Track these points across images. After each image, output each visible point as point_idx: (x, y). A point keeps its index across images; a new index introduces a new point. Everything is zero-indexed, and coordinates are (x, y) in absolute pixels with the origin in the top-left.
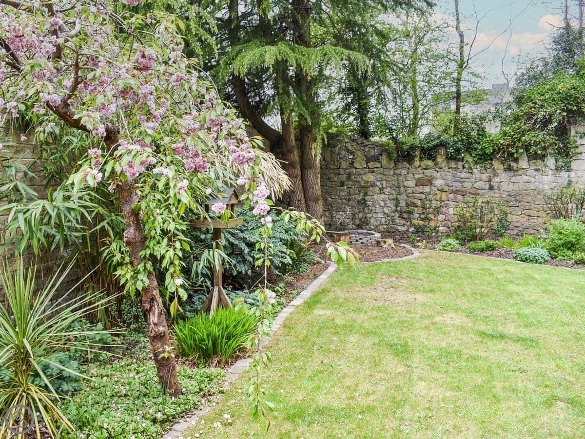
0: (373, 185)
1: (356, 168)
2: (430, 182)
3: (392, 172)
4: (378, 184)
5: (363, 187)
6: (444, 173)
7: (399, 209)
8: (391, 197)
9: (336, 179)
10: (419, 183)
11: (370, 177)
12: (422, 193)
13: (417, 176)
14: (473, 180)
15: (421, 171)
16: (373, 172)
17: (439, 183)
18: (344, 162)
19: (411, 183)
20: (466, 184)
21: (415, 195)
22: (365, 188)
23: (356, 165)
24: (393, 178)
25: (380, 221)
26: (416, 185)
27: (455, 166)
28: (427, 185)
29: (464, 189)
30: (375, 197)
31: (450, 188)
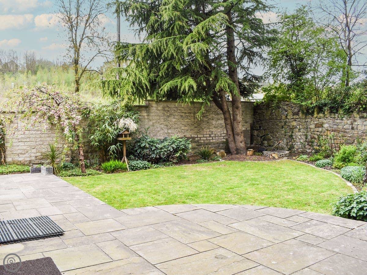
0: (296, 128)
1: (289, 119)
2: (321, 125)
3: (304, 121)
4: (298, 127)
5: (291, 129)
6: (328, 120)
7: (307, 140)
8: (304, 134)
9: (280, 125)
10: (317, 126)
11: (294, 123)
12: (318, 131)
13: (315, 122)
14: (343, 124)
15: (317, 120)
16: (296, 121)
17: (326, 126)
18: (283, 116)
19: (313, 126)
20: (339, 126)
21: (315, 132)
22: (292, 129)
23: (288, 117)
24: (305, 123)
25: (299, 146)
26: (315, 127)
27: (334, 117)
28: (320, 127)
29: (339, 129)
30: (297, 134)
31: (332, 129)
